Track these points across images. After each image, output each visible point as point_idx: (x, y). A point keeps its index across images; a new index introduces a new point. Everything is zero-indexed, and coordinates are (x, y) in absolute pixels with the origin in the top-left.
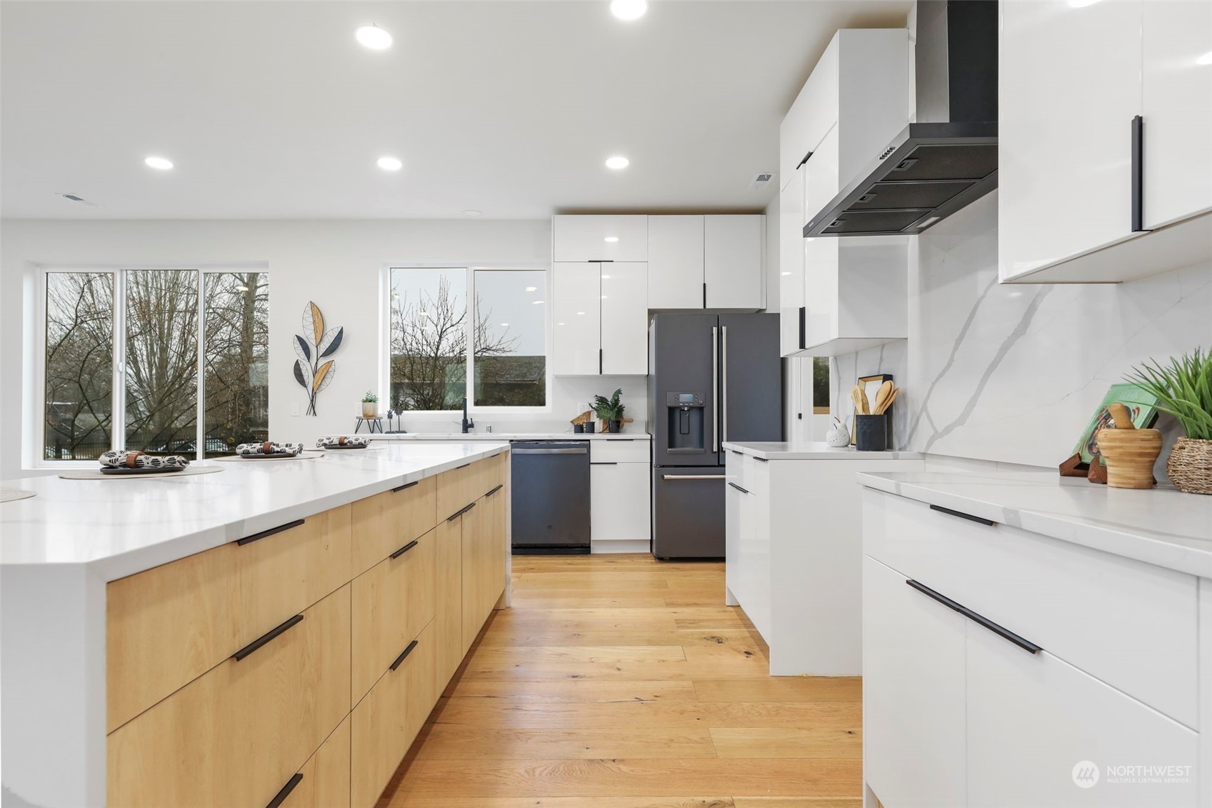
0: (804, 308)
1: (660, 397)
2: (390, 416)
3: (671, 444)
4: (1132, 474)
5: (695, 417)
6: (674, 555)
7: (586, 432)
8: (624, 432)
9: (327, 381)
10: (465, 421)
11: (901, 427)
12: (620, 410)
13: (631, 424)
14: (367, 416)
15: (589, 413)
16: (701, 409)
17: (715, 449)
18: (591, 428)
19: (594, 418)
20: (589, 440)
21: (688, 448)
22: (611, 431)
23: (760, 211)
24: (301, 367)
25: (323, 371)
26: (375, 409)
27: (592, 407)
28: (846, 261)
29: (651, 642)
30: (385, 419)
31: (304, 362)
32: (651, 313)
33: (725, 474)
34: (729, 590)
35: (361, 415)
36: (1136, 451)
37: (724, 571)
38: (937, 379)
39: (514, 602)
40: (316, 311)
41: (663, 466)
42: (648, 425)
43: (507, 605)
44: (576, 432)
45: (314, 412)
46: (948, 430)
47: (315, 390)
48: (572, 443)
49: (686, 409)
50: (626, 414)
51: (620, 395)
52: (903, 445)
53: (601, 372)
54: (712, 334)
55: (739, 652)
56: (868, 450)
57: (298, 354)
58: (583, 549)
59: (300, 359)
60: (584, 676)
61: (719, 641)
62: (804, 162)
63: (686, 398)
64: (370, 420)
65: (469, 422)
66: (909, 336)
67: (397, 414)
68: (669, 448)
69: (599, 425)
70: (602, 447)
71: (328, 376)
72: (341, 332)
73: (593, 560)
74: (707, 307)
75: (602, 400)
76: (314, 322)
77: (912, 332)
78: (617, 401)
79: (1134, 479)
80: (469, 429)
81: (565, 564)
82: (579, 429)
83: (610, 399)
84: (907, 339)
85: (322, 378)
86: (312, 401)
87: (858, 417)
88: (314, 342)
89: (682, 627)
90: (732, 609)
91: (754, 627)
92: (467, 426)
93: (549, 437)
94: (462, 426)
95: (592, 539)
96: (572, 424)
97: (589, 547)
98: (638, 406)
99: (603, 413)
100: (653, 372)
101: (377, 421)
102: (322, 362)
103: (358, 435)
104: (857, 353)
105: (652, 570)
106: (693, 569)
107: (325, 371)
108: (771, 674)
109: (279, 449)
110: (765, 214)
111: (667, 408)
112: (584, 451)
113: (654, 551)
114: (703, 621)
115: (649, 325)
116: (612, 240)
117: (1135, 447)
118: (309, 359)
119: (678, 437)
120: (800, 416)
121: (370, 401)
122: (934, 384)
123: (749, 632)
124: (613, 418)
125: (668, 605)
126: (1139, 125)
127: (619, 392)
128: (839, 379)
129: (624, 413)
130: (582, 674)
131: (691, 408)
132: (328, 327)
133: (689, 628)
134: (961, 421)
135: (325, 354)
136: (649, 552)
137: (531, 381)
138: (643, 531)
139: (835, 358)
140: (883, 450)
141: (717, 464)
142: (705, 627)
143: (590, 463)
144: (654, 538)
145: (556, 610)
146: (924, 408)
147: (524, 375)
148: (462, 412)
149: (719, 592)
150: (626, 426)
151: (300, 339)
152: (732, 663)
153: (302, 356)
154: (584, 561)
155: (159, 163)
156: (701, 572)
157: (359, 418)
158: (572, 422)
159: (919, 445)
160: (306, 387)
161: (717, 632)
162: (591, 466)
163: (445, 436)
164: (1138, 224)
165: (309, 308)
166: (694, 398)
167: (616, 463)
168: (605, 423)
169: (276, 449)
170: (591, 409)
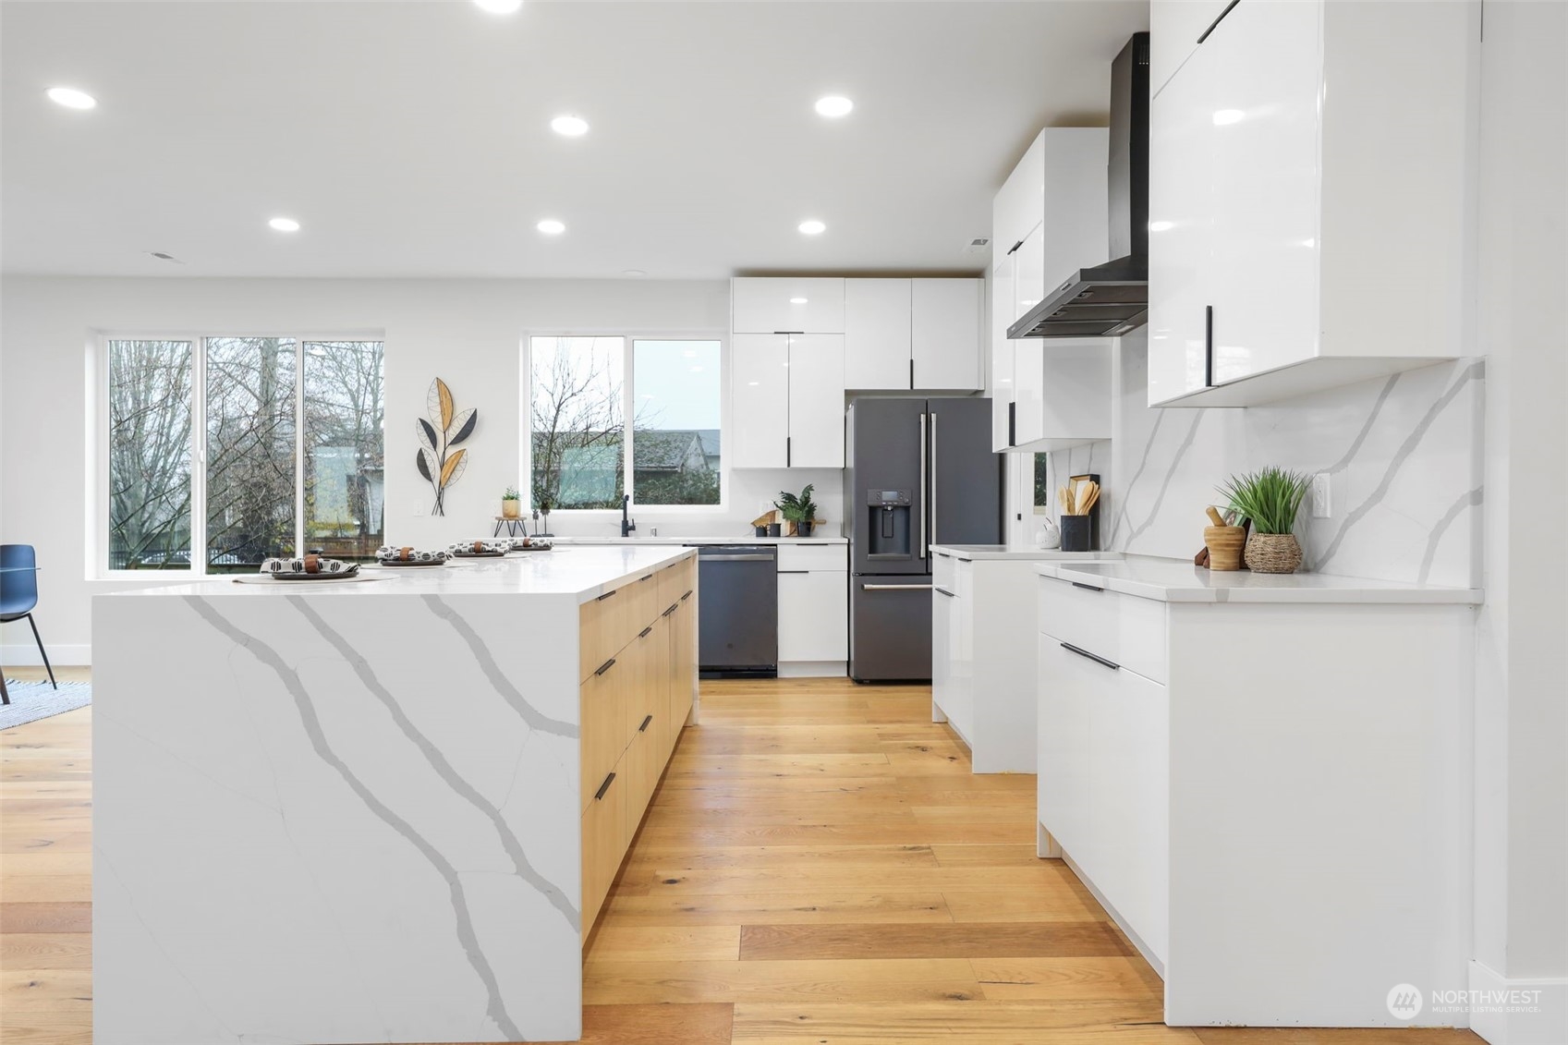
0: (1014, 403)
1: (860, 494)
2: (536, 517)
3: (872, 549)
4: (1223, 560)
5: (899, 518)
6: (874, 677)
7: (771, 536)
8: (815, 536)
9: (458, 473)
10: (625, 522)
11: (1106, 527)
12: (811, 509)
13: (824, 526)
14: (508, 516)
15: (773, 514)
16: (907, 509)
17: (923, 555)
18: (776, 531)
19: (780, 519)
20: (776, 545)
21: (891, 554)
22: (800, 535)
23: (977, 274)
24: (425, 457)
25: (453, 461)
26: (518, 508)
27: (777, 506)
28: (1050, 360)
29: (852, 751)
30: (530, 520)
31: (429, 450)
32: (849, 394)
33: (931, 583)
34: (935, 704)
35: (501, 515)
36: (1224, 542)
37: (931, 692)
38: (1134, 482)
39: (702, 719)
40: (443, 389)
41: (863, 575)
42: (844, 527)
43: (695, 722)
44: (758, 535)
45: (442, 511)
46: (1141, 530)
47: (443, 484)
48: (755, 548)
49: (889, 508)
50: (817, 514)
51: (811, 492)
52: (1107, 546)
53: (789, 465)
54: (920, 423)
55: (944, 758)
56: (1071, 551)
57: (421, 441)
58: (768, 673)
59: (423, 447)
60: (788, 775)
61: (924, 749)
62: (1015, 249)
63: (889, 496)
64: (510, 520)
65: (630, 524)
66: (1113, 437)
67: (543, 514)
68: (870, 553)
69: (785, 527)
70: (791, 553)
71: (458, 467)
72: (474, 415)
73: (780, 684)
74: (915, 388)
75: (789, 498)
76: (441, 402)
77: (1115, 435)
78: (807, 499)
79: (1223, 563)
80: (630, 532)
81: (750, 687)
82: (762, 532)
83: (798, 496)
84: (1111, 439)
85: (450, 471)
86: (439, 498)
87: (1063, 518)
88: (441, 427)
89: (885, 740)
90: (937, 725)
91: (960, 739)
92: (627, 528)
93: (730, 541)
94: (621, 529)
95: (779, 660)
96: (752, 526)
97: (776, 670)
98: (832, 505)
99: (792, 513)
100: (851, 464)
101: (521, 522)
102: (452, 451)
103: (499, 540)
104: (1070, 450)
105: (849, 693)
106: (897, 692)
107: (455, 462)
108: (973, 772)
109: (490, 549)
110: (983, 277)
111: (867, 508)
112: (771, 557)
113: (852, 675)
114: (908, 734)
115: (847, 409)
116: (799, 301)
117: (1223, 539)
118: (435, 447)
119: (880, 540)
120: (1019, 517)
121: (512, 498)
122: (1131, 485)
123: (956, 743)
124: (803, 519)
125: (869, 722)
126: (1210, 310)
127: (809, 488)
128: (1055, 476)
129: (815, 512)
130: (786, 773)
131: (895, 508)
132: (458, 410)
133: (892, 740)
134: (1150, 522)
135: (455, 442)
136: (846, 675)
137: (670, 467)
138: (839, 650)
139: (1052, 454)
140: (1086, 551)
141: (925, 572)
142: (912, 739)
143: (778, 572)
144: (852, 658)
145: (746, 727)
146: (1124, 508)
147: (661, 460)
148: (621, 511)
149: (925, 712)
150: (818, 529)
151: (424, 423)
152: (937, 766)
153: (423, 442)
154: (769, 685)
155: (284, 225)
156: (908, 694)
157: (499, 519)
158: (753, 524)
159: (1120, 545)
160: (431, 480)
161: (922, 743)
162: (779, 575)
163: (602, 539)
164: (1209, 383)
165: (435, 386)
166: (899, 496)
167: (807, 572)
168: (792, 524)
169: (487, 548)
170: (775, 508)
